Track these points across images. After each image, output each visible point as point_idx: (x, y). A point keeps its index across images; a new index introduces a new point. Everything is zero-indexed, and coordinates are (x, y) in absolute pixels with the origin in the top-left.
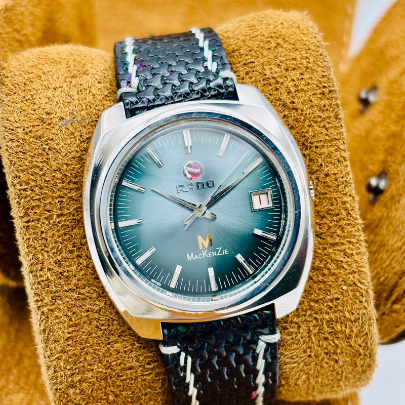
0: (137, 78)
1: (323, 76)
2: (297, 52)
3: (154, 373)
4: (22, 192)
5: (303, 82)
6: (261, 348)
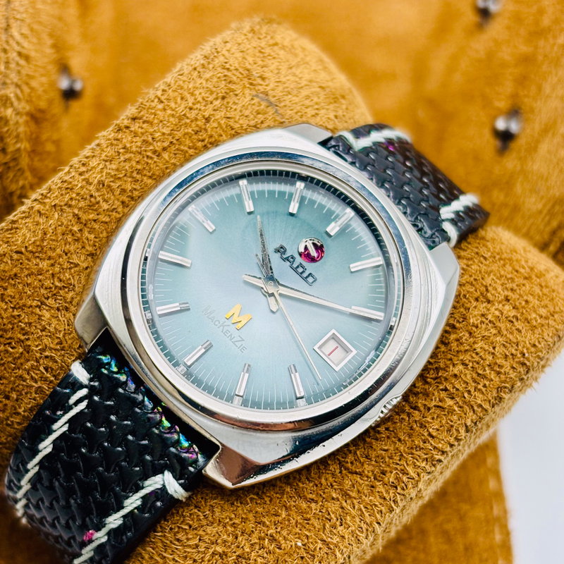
0: (371, 144)
1: (534, 346)
3: (39, 384)
4: (156, 100)
5: (509, 325)
6: (153, 483)
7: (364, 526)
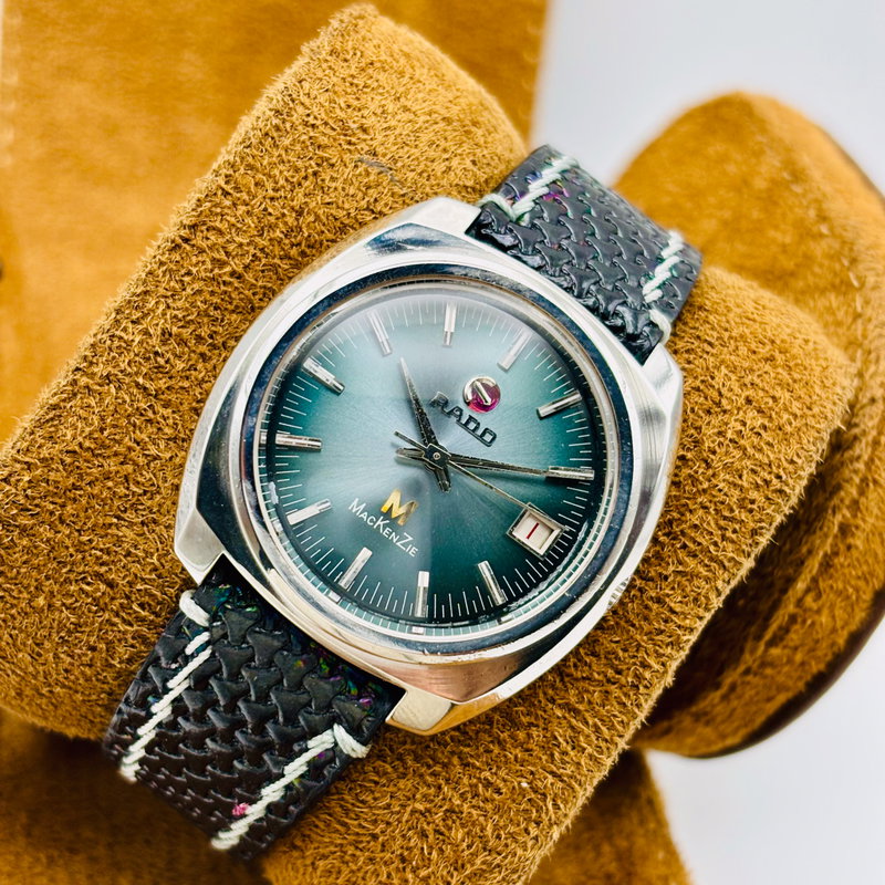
0: (533, 204)
1: (792, 462)
2: (787, 395)
4: (220, 192)
5: (756, 440)
7: (603, 744)
